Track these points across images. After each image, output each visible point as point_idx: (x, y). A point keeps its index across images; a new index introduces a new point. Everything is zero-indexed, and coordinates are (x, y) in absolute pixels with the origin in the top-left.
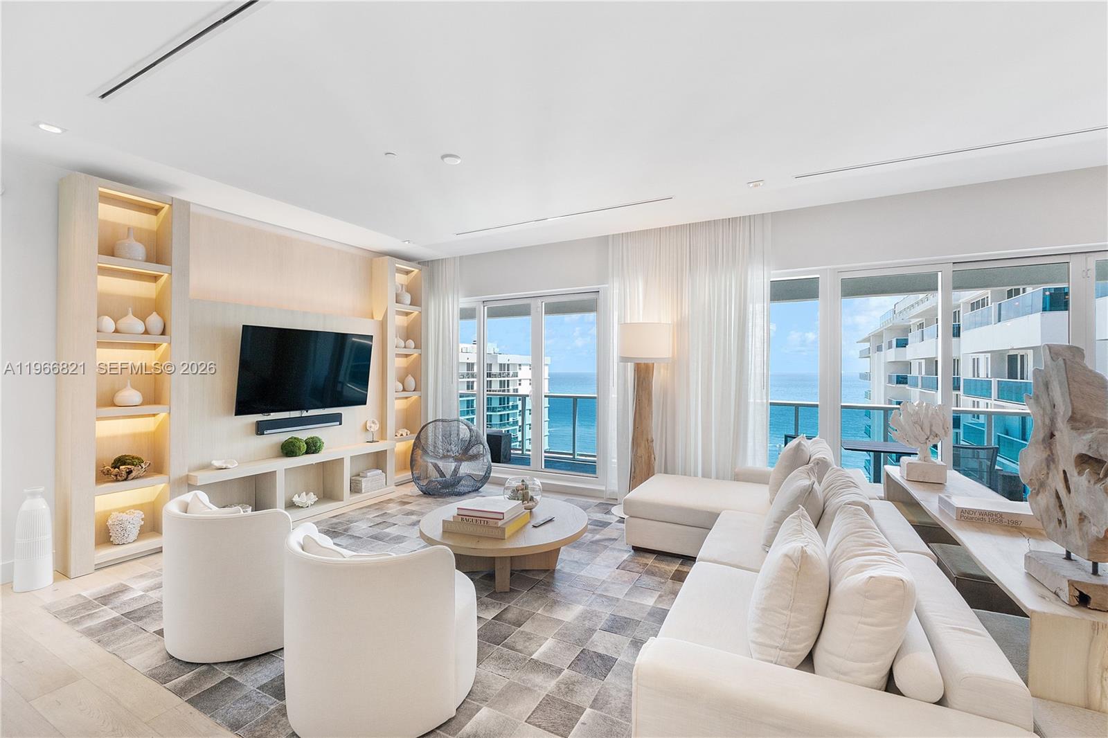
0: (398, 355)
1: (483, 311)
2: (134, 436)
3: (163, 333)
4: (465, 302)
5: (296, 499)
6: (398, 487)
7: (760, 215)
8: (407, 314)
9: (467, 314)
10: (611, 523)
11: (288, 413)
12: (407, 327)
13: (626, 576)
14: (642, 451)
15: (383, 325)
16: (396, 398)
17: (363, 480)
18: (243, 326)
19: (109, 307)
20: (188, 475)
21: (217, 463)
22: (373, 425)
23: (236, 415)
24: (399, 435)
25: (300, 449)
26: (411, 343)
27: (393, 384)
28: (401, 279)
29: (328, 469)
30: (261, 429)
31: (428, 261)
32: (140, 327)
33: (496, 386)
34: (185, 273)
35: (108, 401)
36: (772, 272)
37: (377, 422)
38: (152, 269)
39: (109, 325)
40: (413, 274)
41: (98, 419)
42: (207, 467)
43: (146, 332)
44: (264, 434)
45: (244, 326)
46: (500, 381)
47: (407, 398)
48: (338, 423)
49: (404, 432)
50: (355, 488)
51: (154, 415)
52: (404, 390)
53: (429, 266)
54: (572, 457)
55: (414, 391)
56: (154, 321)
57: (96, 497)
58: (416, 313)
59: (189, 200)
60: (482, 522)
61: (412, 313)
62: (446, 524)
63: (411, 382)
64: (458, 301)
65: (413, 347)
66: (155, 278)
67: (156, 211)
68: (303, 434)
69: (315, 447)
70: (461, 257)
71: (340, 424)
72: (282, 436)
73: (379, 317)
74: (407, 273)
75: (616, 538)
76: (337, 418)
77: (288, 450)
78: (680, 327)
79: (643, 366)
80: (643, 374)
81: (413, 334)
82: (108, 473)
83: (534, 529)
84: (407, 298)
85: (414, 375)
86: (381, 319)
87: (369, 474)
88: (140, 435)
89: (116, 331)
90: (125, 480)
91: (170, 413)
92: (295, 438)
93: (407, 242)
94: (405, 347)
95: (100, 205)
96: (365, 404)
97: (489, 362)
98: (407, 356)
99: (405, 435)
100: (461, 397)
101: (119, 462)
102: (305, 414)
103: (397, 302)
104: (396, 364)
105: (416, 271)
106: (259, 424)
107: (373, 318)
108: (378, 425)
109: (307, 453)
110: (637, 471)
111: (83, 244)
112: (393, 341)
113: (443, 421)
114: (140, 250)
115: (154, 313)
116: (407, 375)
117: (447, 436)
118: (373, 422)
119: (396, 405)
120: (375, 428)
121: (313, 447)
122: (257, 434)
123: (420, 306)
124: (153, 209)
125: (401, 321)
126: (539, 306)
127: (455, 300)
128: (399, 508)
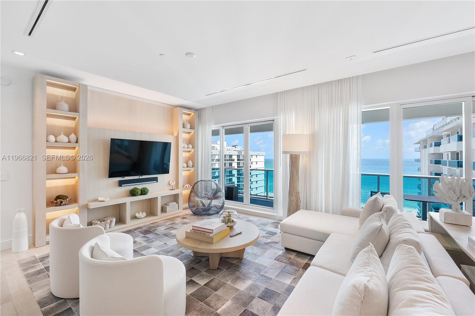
0: (184, 151)
1: (222, 131)
2: (66, 187)
3: (77, 142)
4: (214, 127)
5: (137, 215)
6: (184, 210)
7: (356, 76)
8: (189, 133)
9: (215, 133)
10: (277, 233)
11: (133, 177)
12: (189, 139)
13: (279, 264)
14: (293, 198)
15: (177, 138)
16: (183, 171)
17: (168, 207)
18: (111, 139)
19: (52, 131)
20: (87, 204)
21: (100, 199)
22: (172, 182)
23: (109, 178)
24: (185, 187)
25: (137, 193)
26: (190, 146)
27: (182, 164)
28: (185, 117)
29: (152, 202)
30: (121, 184)
31: (199, 109)
32: (66, 139)
33: (228, 165)
34: (85, 116)
35: (53, 171)
36: (362, 106)
37: (174, 181)
38: (72, 115)
39: (52, 138)
40: (191, 115)
41: (47, 179)
42: (96, 200)
43: (69, 142)
44: (122, 186)
46: (230, 163)
47: (189, 170)
48: (156, 181)
49: (187, 185)
50: (163, 210)
51: (74, 178)
52: (187, 167)
53: (198, 111)
54: (266, 198)
55: (192, 167)
56: (73, 137)
57: (46, 213)
58: (193, 132)
59: (86, 84)
60: (203, 234)
61: (191, 132)
62: (187, 233)
63: (190, 163)
64: (211, 126)
65: (191, 147)
66: (74, 119)
67: (74, 90)
68: (140, 186)
69: (145, 192)
70: (212, 107)
71: (157, 182)
72: (131, 187)
73: (175, 135)
74: (189, 115)
75: (278, 242)
76: (156, 179)
77: (133, 193)
78: (314, 138)
79: (294, 156)
80: (294, 160)
81: (191, 142)
82: (53, 202)
83: (230, 238)
84: (188, 126)
85: (192, 160)
86: (176, 135)
87: (170, 204)
88: (68, 186)
89: (56, 141)
90: (60, 205)
91: (79, 177)
92: (136, 188)
93: (186, 100)
94: (188, 148)
95: (47, 87)
96: (169, 173)
97: (225, 154)
98: (189, 152)
99: (187, 187)
100: (212, 170)
101: (58, 197)
102: (141, 177)
103: (183, 128)
104: (183, 155)
105: (193, 113)
106: (119, 181)
107: (173, 135)
108: (175, 183)
109: (141, 194)
110: (291, 207)
111: (41, 104)
112: (181, 144)
113: (205, 181)
114: (66, 107)
115: (73, 134)
116: (189, 160)
117: (206, 187)
118: (173, 181)
119: (184, 174)
120: (173, 184)
121: (144, 192)
122: (119, 186)
123: (195, 129)
124: (73, 89)
125: (186, 136)
126: (247, 128)
127: (210, 126)
128: (181, 220)
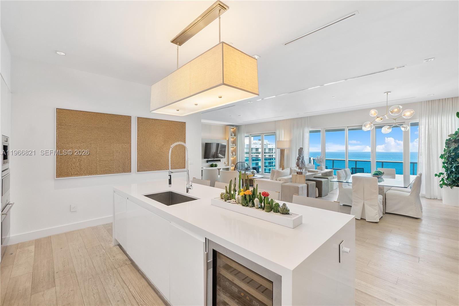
0: (231, 147)
4: (246, 135)
8: (233, 138)
11: (212, 159)
12: (233, 141)
15: (228, 141)
16: (231, 157)
23: (204, 159)
26: (234, 145)
27: (230, 154)
28: (232, 130)
30: (207, 162)
36: (310, 128)
40: (234, 129)
45: (206, 143)
47: (233, 157)
49: (233, 164)
52: (233, 155)
53: (238, 127)
55: (235, 155)
58: (235, 138)
63: (234, 153)
68: (214, 163)
70: (245, 125)
71: (220, 162)
72: (210, 163)
74: (233, 128)
76: (220, 160)
77: (212, 166)
78: (291, 141)
80: (282, 151)
81: (234, 142)
84: (233, 134)
85: (235, 151)
96: (225, 158)
98: (233, 147)
102: (214, 159)
103: (231, 136)
104: (231, 149)
106: (207, 160)
107: (226, 140)
109: (215, 167)
112: (230, 144)
113: (241, 162)
117: (242, 166)
119: (231, 159)
120: (227, 163)
121: (216, 166)
123: (236, 136)
125: (232, 139)
126: (263, 136)
127: (244, 134)
